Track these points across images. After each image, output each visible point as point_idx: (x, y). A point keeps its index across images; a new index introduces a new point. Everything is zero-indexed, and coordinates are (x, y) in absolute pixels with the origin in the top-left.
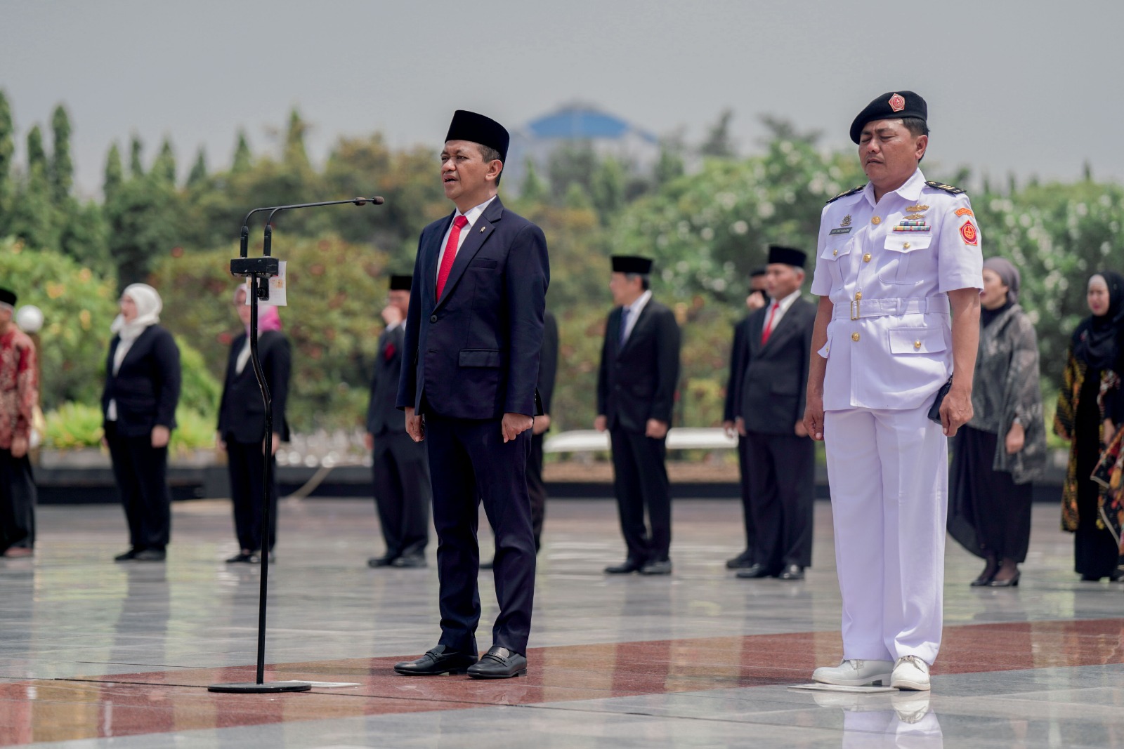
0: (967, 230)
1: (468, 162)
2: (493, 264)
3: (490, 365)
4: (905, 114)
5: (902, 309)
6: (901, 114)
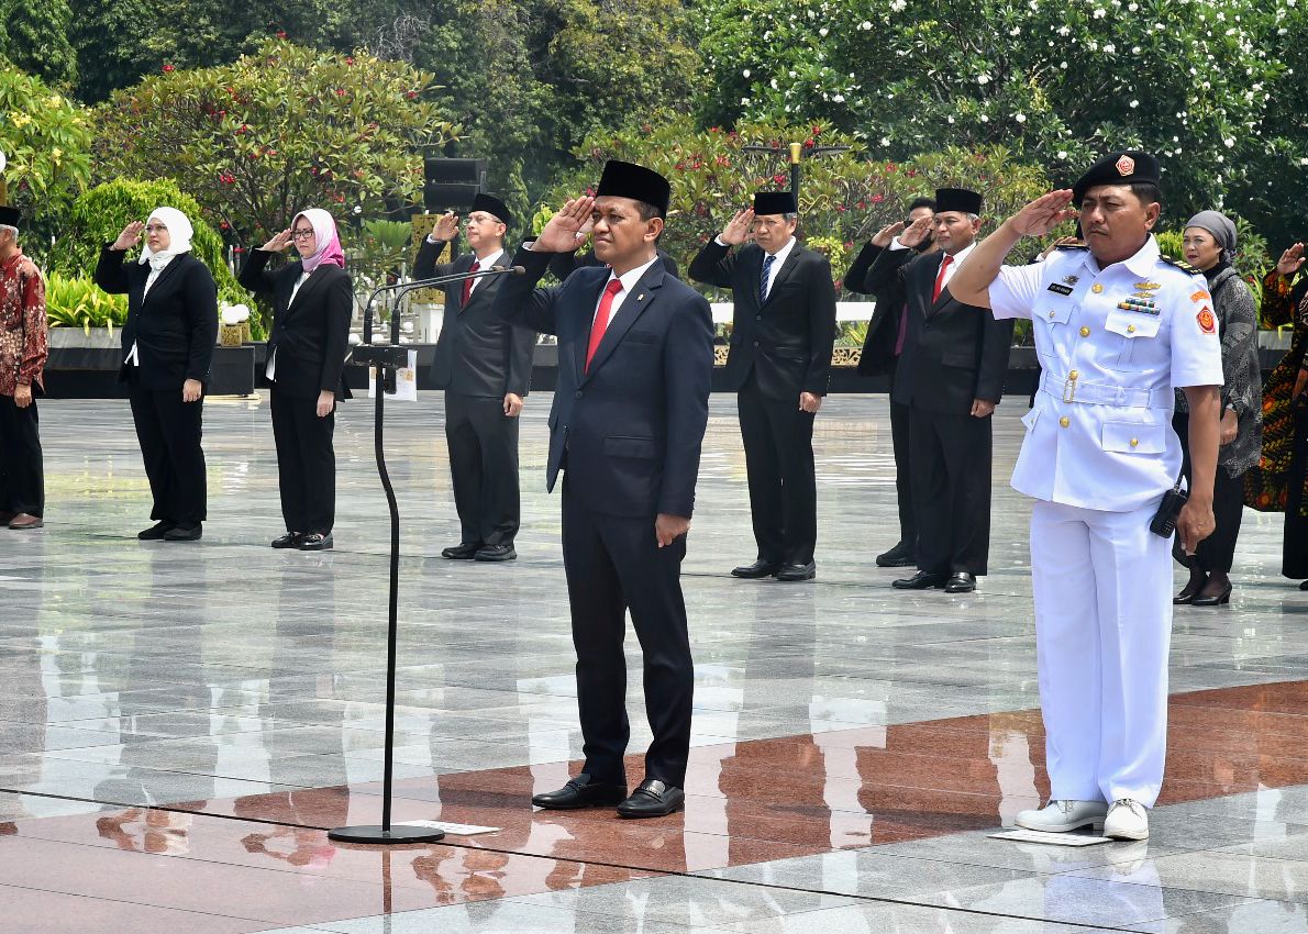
0: (1203, 317)
1: (623, 222)
2: (651, 339)
4: (1135, 179)
5: (1121, 400)
6: (1129, 180)
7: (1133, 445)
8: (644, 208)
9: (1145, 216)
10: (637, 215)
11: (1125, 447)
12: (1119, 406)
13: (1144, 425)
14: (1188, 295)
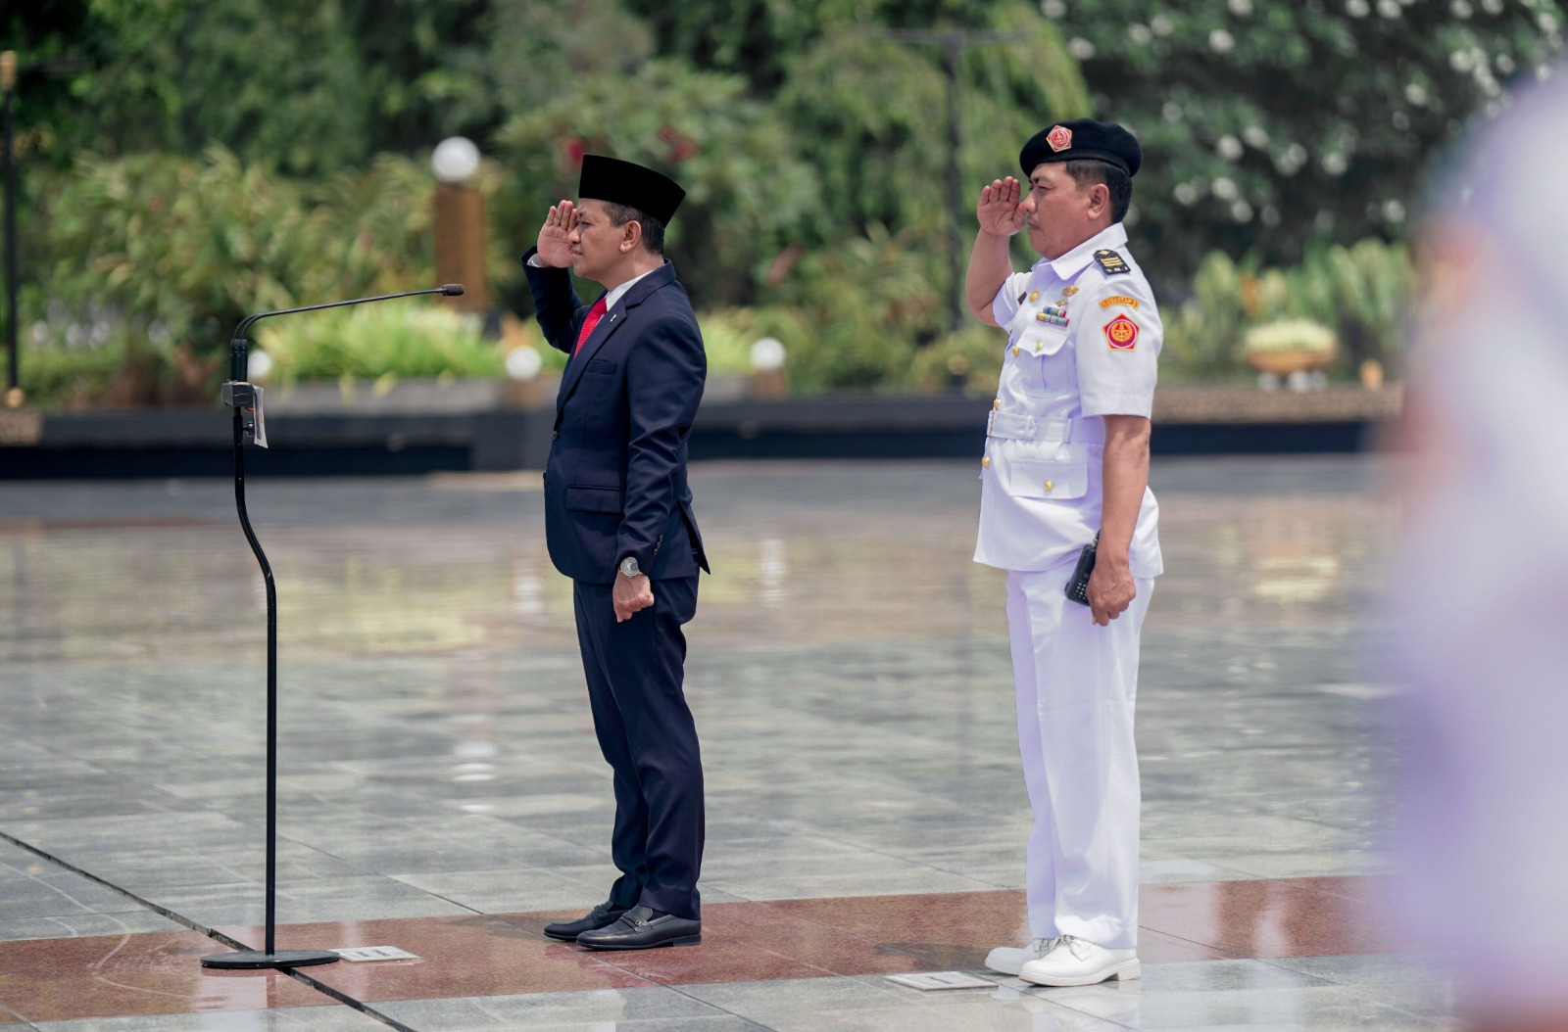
0: (1118, 328)
1: (591, 230)
2: (612, 369)
3: (604, 509)
4: (1073, 155)
5: (1031, 433)
6: (1066, 156)
7: (1048, 490)
8: (616, 209)
9: (1087, 201)
10: (607, 219)
11: (1038, 493)
12: (1031, 440)
13: (1058, 464)
14: (1097, 298)
